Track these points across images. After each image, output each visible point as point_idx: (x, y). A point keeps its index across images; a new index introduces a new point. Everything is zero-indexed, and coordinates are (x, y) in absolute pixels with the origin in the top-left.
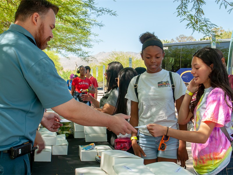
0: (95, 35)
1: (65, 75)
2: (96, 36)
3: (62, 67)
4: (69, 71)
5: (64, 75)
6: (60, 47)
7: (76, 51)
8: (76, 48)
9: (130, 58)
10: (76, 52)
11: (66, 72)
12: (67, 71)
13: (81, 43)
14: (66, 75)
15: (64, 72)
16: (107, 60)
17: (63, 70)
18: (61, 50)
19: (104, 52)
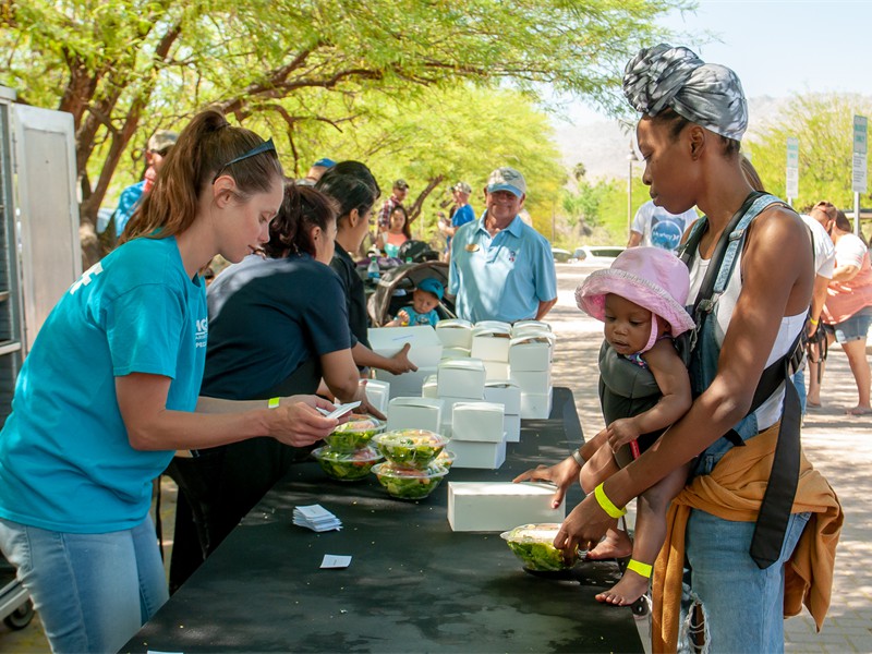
0: (682, 10)
1: (590, 199)
2: (686, 11)
3: (580, 165)
4: (608, 183)
5: (587, 198)
6: (529, 74)
7: (603, 87)
8: (604, 72)
9: (861, 117)
10: (601, 90)
11: (597, 188)
12: (601, 180)
13: (622, 52)
14: (596, 200)
15: (586, 189)
16: (771, 132)
17: (586, 174)
18: (536, 85)
19: (769, 99)
